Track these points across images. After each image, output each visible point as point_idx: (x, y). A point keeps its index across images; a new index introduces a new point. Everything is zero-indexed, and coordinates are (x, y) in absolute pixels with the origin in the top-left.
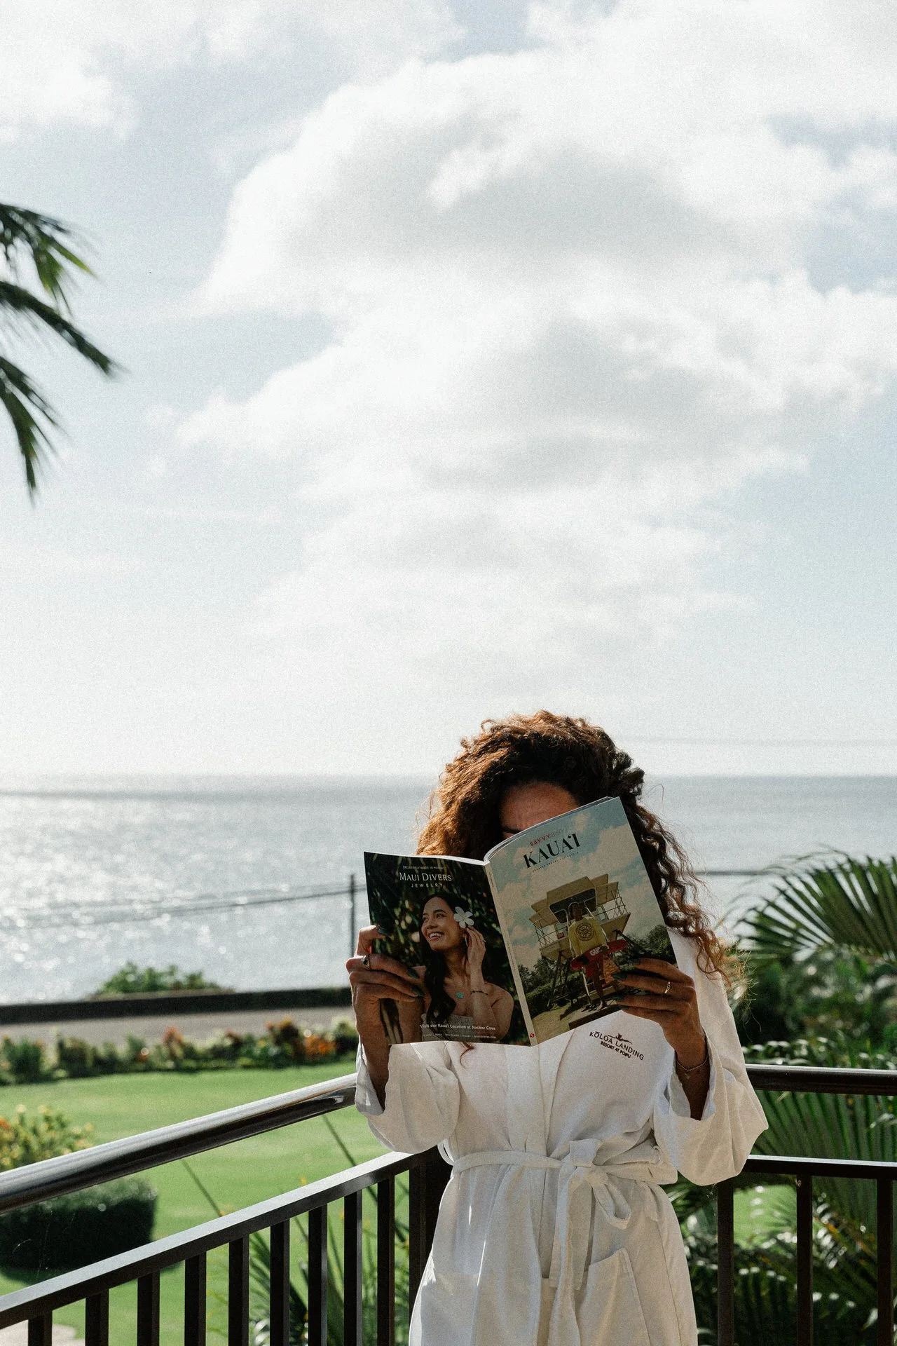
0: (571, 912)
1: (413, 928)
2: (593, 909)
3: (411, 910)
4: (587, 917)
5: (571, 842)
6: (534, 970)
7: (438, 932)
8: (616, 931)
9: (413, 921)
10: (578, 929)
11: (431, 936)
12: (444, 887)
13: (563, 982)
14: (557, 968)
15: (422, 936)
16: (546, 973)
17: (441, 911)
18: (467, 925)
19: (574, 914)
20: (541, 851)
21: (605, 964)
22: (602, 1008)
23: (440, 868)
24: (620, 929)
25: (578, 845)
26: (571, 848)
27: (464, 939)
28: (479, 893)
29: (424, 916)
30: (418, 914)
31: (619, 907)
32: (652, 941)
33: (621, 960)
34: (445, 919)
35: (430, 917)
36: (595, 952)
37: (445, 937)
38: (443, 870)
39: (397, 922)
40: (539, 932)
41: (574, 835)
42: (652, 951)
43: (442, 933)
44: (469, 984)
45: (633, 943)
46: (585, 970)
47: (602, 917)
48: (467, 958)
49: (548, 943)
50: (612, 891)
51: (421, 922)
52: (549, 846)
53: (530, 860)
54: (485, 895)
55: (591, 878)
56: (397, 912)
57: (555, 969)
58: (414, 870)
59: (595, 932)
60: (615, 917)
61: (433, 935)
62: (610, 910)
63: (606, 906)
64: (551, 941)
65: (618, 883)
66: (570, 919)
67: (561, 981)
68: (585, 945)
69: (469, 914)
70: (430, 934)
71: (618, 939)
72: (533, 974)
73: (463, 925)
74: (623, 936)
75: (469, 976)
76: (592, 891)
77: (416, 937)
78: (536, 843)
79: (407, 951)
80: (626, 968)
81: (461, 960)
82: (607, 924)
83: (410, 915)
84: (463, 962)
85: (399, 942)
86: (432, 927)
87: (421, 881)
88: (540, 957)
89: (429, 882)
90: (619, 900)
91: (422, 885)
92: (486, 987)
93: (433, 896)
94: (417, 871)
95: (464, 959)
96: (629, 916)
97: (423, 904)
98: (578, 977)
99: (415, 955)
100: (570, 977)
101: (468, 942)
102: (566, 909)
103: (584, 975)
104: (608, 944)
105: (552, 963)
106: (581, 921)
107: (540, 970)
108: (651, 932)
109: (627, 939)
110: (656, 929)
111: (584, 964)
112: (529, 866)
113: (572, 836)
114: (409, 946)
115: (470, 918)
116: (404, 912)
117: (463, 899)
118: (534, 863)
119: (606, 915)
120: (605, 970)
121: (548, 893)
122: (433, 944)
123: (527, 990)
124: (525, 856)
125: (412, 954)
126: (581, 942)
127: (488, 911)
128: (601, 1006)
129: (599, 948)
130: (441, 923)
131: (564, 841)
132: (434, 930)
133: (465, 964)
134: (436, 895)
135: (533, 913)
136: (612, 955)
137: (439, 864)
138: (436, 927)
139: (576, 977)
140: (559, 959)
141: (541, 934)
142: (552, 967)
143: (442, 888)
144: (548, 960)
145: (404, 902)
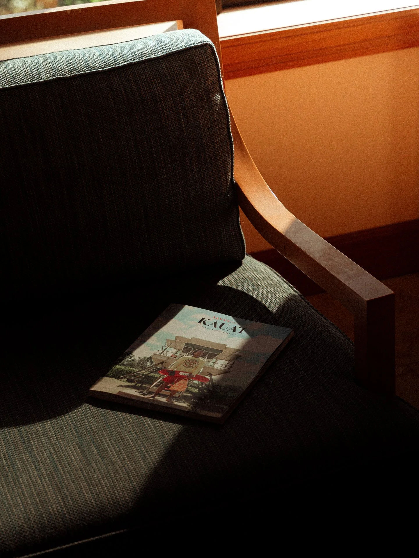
0: (195, 352)
2: (209, 358)
4: (201, 359)
5: (239, 329)
6: (137, 359)
8: (210, 373)
10: (188, 360)
13: (145, 374)
14: (151, 366)
16: (141, 364)
19: (195, 354)
20: (215, 323)
21: (181, 381)
22: (150, 397)
24: (213, 374)
25: (241, 332)
26: (235, 331)
31: (227, 366)
33: (193, 385)
36: (183, 374)
40: (164, 348)
41: (245, 328)
45: (213, 384)
47: (211, 364)
49: (162, 354)
52: (223, 324)
53: (204, 321)
55: (228, 347)
57: (149, 366)
59: (196, 367)
64: (165, 355)
65: (241, 356)
66: (190, 354)
67: (144, 372)
68: (182, 368)
71: (207, 377)
72: (133, 360)
74: (211, 377)
76: (220, 351)
78: (218, 318)
80: (192, 390)
82: (209, 368)
88: (149, 356)
98: (157, 377)
100: (152, 374)
102: (194, 349)
103: (161, 378)
104: (197, 375)
105: (151, 362)
106: (196, 359)
107: (140, 361)
111: (169, 374)
112: (200, 322)
118: (204, 324)
119: (214, 364)
120: (177, 383)
121: (194, 338)
126: (182, 365)
128: (151, 396)
129: (188, 374)
131: (235, 327)
135: (173, 339)
139: (155, 376)
140: (158, 364)
142: (148, 364)
144: (151, 360)
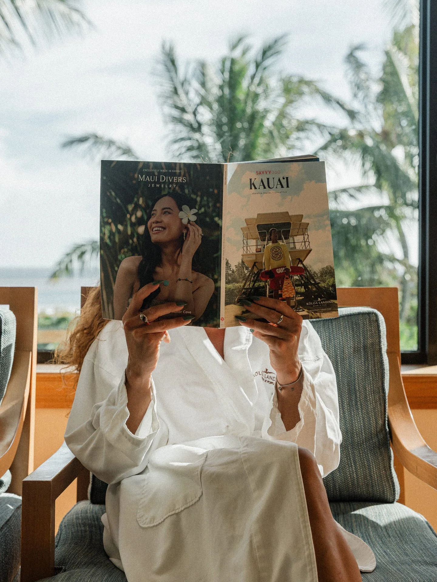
0: (271, 235)
1: (141, 221)
2: (286, 238)
3: (143, 205)
4: (280, 243)
5: (284, 182)
6: (235, 268)
7: (160, 227)
8: (299, 259)
9: (142, 216)
10: (272, 249)
11: (154, 230)
12: (177, 188)
13: (251, 286)
14: (250, 274)
15: (146, 230)
16: (241, 275)
17: (169, 208)
18: (189, 221)
19: (272, 237)
20: (262, 181)
21: (285, 282)
23: (178, 171)
24: (302, 259)
25: (288, 187)
26: (282, 187)
27: (183, 233)
28: (211, 190)
29: (153, 212)
30: (149, 210)
31: (305, 242)
32: (321, 276)
33: (297, 283)
34: (169, 215)
35: (158, 212)
36: (280, 271)
37: (167, 232)
38: (180, 173)
39: (128, 216)
40: (245, 241)
41: (287, 178)
42: (320, 283)
43: (164, 228)
44: (177, 273)
45: (309, 273)
46: (270, 282)
47: (292, 245)
48: (181, 251)
49: (248, 253)
50: (304, 229)
51: (149, 218)
52: (268, 179)
53: (253, 184)
54: (216, 191)
55: (290, 214)
56: (130, 207)
57: (248, 274)
58: (153, 173)
59: (284, 255)
60: (301, 248)
61: (156, 229)
62: (298, 241)
63: (297, 239)
64: (251, 252)
65: (308, 224)
66: (268, 240)
67: (249, 285)
68: (275, 264)
69: (194, 211)
70: (153, 228)
71: (299, 266)
72: (233, 272)
73: (185, 221)
74: (303, 265)
75: (179, 266)
76: (289, 224)
77: (141, 230)
78: (260, 173)
79: (131, 241)
80: (299, 290)
81: (175, 252)
82: (293, 252)
83: (141, 210)
84: (178, 252)
85: (127, 232)
86: (157, 222)
87: (158, 182)
88: (241, 261)
89: (164, 183)
90: (306, 237)
91: (158, 185)
92: (192, 276)
93: (165, 195)
94: (156, 174)
95: (179, 250)
96: (310, 251)
97: (155, 201)
98: (263, 286)
99: (136, 246)
100: (256, 284)
101: (186, 236)
102: (268, 232)
103: (268, 286)
104: (291, 267)
105: (247, 268)
106: (276, 244)
107: (238, 270)
108: (323, 269)
109: (305, 269)
110: (327, 267)
111: (270, 277)
112: (251, 188)
113: (285, 179)
114: (134, 236)
115: (194, 214)
116: (137, 206)
117: (192, 199)
118: (255, 188)
119: (294, 245)
120: (284, 287)
121: (258, 215)
122: (154, 237)
123: (227, 282)
124: (251, 180)
125: (134, 245)
126: (272, 260)
127: (214, 205)
129: (284, 268)
130: (166, 219)
131: (279, 180)
132: (159, 225)
133: (179, 254)
134: (169, 194)
135: (245, 225)
136: (292, 277)
137: (178, 168)
138: (161, 222)
139: (261, 285)
140: (253, 268)
141: (246, 244)
142: (246, 272)
143: (175, 188)
144: (245, 265)
145: (138, 200)
